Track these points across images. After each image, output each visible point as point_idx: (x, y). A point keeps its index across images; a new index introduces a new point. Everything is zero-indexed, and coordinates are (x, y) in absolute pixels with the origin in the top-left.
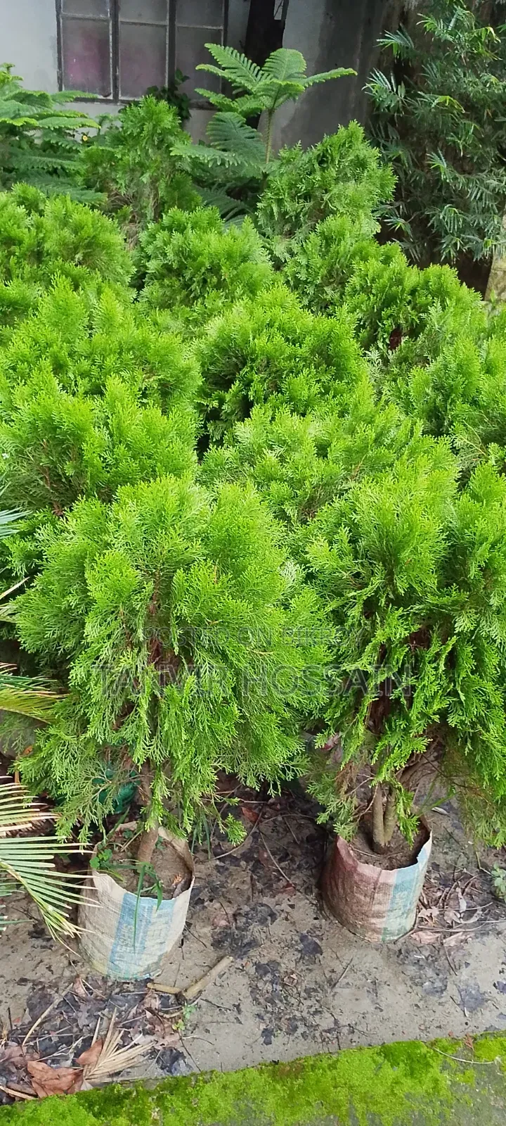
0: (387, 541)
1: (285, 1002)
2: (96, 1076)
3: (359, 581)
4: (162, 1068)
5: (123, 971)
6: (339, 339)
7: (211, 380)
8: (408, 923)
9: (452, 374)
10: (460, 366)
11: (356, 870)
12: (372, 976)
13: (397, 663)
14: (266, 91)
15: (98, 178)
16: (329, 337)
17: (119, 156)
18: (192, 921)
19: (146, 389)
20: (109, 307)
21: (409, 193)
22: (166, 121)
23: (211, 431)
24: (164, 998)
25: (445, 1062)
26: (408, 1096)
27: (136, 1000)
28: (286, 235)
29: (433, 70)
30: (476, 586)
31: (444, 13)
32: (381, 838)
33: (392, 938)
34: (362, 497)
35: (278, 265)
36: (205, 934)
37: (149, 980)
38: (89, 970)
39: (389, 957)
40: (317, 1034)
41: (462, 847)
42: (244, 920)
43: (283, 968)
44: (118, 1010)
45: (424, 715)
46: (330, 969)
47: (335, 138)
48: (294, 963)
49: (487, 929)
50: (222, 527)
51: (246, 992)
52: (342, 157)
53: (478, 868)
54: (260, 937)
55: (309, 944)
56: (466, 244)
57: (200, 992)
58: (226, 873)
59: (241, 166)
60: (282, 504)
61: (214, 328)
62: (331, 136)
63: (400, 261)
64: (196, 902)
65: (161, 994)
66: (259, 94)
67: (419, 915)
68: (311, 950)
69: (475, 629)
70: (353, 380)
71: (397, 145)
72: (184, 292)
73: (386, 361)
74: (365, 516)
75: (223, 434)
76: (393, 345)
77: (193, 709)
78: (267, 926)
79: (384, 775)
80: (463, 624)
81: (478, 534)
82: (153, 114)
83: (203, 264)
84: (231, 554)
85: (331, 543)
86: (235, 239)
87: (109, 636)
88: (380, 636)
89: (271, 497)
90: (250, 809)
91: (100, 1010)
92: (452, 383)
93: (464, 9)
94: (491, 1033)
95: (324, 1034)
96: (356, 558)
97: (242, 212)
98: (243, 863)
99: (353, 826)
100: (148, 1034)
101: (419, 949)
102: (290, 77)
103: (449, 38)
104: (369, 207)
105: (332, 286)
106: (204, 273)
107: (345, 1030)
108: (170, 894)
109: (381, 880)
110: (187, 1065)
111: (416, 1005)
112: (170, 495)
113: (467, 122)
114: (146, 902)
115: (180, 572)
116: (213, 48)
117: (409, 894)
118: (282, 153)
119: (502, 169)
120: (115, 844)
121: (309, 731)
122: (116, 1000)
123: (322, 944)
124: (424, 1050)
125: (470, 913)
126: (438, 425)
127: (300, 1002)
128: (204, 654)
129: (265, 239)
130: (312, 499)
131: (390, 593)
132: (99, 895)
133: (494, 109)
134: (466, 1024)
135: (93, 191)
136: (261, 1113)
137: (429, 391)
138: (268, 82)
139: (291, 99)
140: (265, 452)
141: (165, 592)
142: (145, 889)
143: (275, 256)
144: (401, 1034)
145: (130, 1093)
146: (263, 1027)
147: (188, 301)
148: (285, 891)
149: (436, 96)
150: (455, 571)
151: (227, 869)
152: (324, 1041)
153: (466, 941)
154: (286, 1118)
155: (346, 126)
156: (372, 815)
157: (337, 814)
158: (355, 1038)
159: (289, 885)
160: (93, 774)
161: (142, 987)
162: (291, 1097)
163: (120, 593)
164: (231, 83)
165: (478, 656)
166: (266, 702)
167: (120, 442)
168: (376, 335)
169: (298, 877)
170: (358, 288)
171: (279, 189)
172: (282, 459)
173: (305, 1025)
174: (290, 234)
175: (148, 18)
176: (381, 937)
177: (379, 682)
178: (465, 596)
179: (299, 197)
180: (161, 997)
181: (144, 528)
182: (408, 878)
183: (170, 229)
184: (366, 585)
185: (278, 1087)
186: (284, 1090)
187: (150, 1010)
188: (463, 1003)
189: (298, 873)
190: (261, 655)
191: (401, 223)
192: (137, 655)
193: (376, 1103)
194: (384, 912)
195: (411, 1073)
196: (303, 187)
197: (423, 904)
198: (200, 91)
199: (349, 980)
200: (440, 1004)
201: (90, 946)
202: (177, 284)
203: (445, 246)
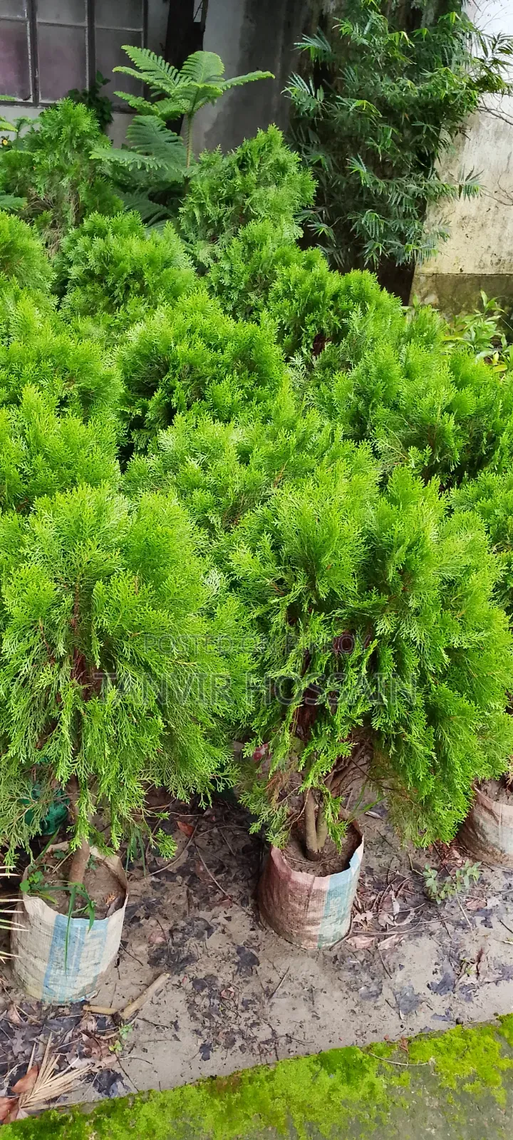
0: (309, 547)
1: (222, 1016)
2: (31, 1104)
3: (282, 586)
4: (100, 1091)
5: (58, 995)
6: (261, 344)
7: (134, 388)
8: (343, 928)
9: (373, 379)
10: (380, 371)
11: (290, 878)
12: (309, 984)
13: (321, 669)
14: (185, 93)
15: (17, 182)
16: (251, 342)
17: (37, 160)
18: (128, 940)
19: (66, 397)
20: (26, 315)
21: (331, 198)
22: (85, 125)
23: (135, 439)
24: (100, 1019)
25: (381, 1066)
26: (345, 1103)
27: (71, 1024)
28: (209, 240)
29: (351, 74)
30: (395, 589)
31: (359, 15)
32: (314, 844)
33: (327, 945)
34: (284, 503)
35: (202, 270)
36: (141, 952)
37: (85, 1002)
38: (23, 995)
39: (325, 963)
40: (255, 1046)
41: (395, 849)
42: (180, 935)
43: (220, 982)
44: (53, 1034)
45: (347, 719)
46: (266, 980)
47: (254, 143)
48: (231, 976)
49: (420, 930)
50: (141, 537)
51: (183, 1008)
52: (262, 161)
53: (411, 869)
54: (198, 952)
55: (246, 955)
56: (388, 249)
57: (137, 1011)
58: (163, 888)
59: (161, 170)
60: (206, 512)
61: (135, 334)
62: (250, 140)
63: (322, 266)
64: (131, 920)
65: (97, 1015)
66: (178, 97)
67: (354, 920)
68: (247, 961)
69: (396, 632)
70: (275, 385)
71: (318, 150)
72: (107, 299)
73: (310, 366)
74: (287, 521)
75: (148, 442)
76: (317, 350)
77: (117, 723)
78: (204, 940)
79: (312, 781)
80: (384, 626)
81: (395, 536)
82: (70, 117)
83: (124, 270)
84: (151, 563)
85: (254, 550)
86: (157, 244)
87: (28, 652)
88: (303, 642)
89: (194, 506)
90: (185, 823)
91: (35, 1035)
92: (374, 387)
93: (378, 13)
94: (426, 1034)
95: (262, 1045)
96: (279, 564)
97: (164, 217)
98: (179, 878)
99: (285, 834)
100: (85, 1057)
101: (354, 954)
102: (208, 80)
103: (365, 42)
104: (290, 211)
105: (256, 291)
106: (126, 279)
107: (282, 1041)
108: (104, 913)
109: (315, 887)
110: (125, 1086)
111: (353, 1011)
112: (87, 505)
113: (385, 126)
114: (78, 923)
115: (99, 584)
116: (131, 51)
117: (342, 899)
118: (203, 157)
119: (422, 174)
120: (45, 866)
121: (238, 740)
122: (52, 1024)
123: (259, 955)
124: (360, 1055)
125: (403, 914)
126: (359, 428)
127: (238, 1015)
128: (127, 667)
129: (188, 244)
130: (236, 505)
131: (313, 598)
132: (30, 919)
133: (411, 113)
134: (402, 1027)
135: (12, 196)
136: (199, 1129)
137: (351, 396)
138: (186, 84)
139: (210, 103)
140: (188, 460)
141: (85, 604)
142: (78, 910)
143: (199, 262)
144: (338, 1040)
145: (67, 1119)
146: (200, 1042)
147: (110, 308)
148: (221, 904)
149: (354, 100)
150: (376, 575)
151: (163, 885)
152: (262, 1052)
153: (400, 944)
154: (224, 1133)
155: (265, 130)
156: (304, 821)
157: (270, 823)
158: (293, 1048)
159: (225, 897)
160: (17, 795)
161: (77, 1010)
162: (230, 1111)
163: (37, 607)
164: (150, 85)
165: (399, 658)
166: (192, 713)
167: (38, 452)
168: (301, 341)
169: (235, 889)
170: (281, 293)
171: (200, 194)
172: (204, 467)
173: (243, 1038)
174: (214, 239)
175: (67, 19)
176: (316, 944)
177: (303, 689)
178: (385, 598)
179: (221, 202)
180: (97, 1019)
181: (61, 539)
182: (341, 884)
183: (91, 234)
184: (288, 591)
185: (216, 1102)
186: (222, 1105)
187: (86, 1032)
188: (398, 1006)
189: (234, 885)
190: (185, 666)
191: (324, 228)
192: (59, 670)
193: (313, 1112)
194: (318, 919)
195: (348, 1079)
196: (224, 192)
197: (357, 909)
198: (120, 94)
199: (286, 990)
200: (375, 1008)
201: (24, 971)
202: (100, 291)
203: (367, 251)
